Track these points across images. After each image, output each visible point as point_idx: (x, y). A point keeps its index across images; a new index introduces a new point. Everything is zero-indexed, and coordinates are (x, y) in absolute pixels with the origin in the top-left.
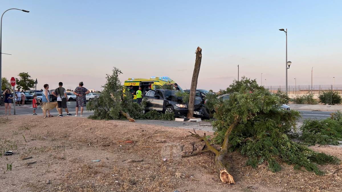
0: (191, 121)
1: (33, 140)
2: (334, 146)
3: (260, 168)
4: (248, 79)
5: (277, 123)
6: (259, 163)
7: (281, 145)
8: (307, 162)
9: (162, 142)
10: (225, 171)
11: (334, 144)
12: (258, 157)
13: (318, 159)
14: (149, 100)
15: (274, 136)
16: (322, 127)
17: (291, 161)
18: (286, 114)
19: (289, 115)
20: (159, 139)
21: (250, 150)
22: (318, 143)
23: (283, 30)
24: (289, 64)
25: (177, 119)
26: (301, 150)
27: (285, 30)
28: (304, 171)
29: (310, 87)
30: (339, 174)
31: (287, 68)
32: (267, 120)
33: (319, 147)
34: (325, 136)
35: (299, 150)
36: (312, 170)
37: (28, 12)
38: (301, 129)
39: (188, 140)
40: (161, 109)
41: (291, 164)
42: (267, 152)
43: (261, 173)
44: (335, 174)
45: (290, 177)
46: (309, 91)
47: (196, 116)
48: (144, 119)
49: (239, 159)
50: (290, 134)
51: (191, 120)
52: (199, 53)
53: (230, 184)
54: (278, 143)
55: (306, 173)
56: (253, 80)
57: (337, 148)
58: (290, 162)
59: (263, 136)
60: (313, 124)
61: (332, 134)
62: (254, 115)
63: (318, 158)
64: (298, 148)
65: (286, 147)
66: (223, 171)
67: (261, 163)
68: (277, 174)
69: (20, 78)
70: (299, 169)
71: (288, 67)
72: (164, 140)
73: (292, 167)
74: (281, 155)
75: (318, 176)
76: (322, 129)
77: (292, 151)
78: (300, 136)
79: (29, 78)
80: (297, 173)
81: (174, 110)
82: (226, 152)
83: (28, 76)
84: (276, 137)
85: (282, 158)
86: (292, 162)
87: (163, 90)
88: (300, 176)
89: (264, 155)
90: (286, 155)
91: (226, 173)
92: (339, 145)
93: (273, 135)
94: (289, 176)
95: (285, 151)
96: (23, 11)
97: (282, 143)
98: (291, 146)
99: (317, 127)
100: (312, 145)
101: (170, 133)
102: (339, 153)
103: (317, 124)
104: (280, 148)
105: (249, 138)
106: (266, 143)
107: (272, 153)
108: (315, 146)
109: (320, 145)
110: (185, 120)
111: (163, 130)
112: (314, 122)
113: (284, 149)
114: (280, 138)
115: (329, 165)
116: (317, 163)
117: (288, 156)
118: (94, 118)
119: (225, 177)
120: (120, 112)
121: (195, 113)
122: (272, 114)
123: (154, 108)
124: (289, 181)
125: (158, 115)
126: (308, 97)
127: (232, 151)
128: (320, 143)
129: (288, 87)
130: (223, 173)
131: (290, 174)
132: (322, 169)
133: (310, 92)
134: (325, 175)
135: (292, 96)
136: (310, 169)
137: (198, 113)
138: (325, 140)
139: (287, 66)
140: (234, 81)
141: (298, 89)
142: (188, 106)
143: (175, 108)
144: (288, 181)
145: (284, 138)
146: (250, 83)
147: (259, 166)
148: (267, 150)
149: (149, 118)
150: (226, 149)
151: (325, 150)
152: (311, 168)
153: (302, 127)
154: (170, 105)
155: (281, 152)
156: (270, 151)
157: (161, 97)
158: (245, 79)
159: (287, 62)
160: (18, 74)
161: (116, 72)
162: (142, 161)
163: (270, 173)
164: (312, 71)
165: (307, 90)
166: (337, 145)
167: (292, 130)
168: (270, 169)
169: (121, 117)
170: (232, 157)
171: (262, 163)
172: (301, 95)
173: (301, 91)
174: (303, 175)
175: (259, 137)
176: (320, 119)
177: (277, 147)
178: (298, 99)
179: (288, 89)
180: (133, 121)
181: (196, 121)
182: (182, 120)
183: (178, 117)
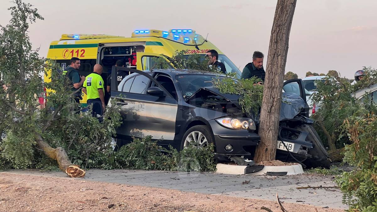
0: (270, 174)
14: (129, 105)
25: (222, 168)
40: (170, 136)
47: (285, 157)
48: (115, 167)
51: (268, 169)
81: (212, 138)
87: (175, 71)
110: (248, 171)
111: (177, 203)
120: (37, 146)
121: (282, 148)
123: (146, 133)
125: (158, 154)
137: (291, 147)
142: (257, 125)
149: (132, 166)
154: (199, 122)
157: (169, 96)
161: (23, 13)
180: (78, 174)
181: (285, 173)
182: (239, 170)
183: (226, 161)
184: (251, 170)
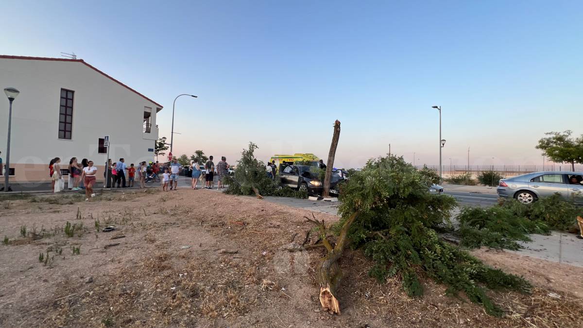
0: (325, 201)
1: (155, 213)
2: (512, 252)
3: (389, 284)
4: (394, 156)
5: (422, 213)
6: (388, 276)
7: (426, 248)
8: (470, 285)
9: (275, 227)
10: (328, 290)
11: (511, 248)
12: (388, 264)
13: (489, 281)
14: (284, 176)
15: (415, 232)
16: (489, 218)
17: (441, 278)
18: (435, 200)
19: (440, 202)
20: (274, 222)
21: (376, 252)
22: (486, 245)
23: (437, 107)
24: (443, 142)
25: (311, 198)
26: (458, 257)
27: (439, 108)
28: (464, 301)
29: (467, 167)
30: (535, 319)
31: (441, 147)
32: (406, 208)
33: (487, 251)
34: (496, 233)
35: (455, 258)
36: (480, 300)
37: (196, 97)
38: (457, 218)
39: (305, 227)
40: (296, 186)
41: (440, 283)
42: (402, 258)
43: (390, 294)
44: (527, 318)
45: (438, 310)
46: (466, 171)
47: (332, 195)
48: (277, 196)
49: (362, 262)
50: (442, 226)
51: (325, 199)
52: (337, 126)
53: (332, 313)
54: (421, 244)
55: (469, 305)
56: (400, 157)
57: (519, 256)
58: (440, 280)
59: (398, 232)
60: (475, 213)
61: (505, 230)
62: (382, 201)
63: (490, 278)
64: (454, 254)
65: (433, 253)
66: (324, 290)
67: (391, 276)
68: (415, 300)
69: (196, 156)
70: (456, 295)
71: (442, 145)
72: (279, 223)
73: (442, 288)
74: (425, 265)
75: (492, 317)
76: (488, 221)
77: (443, 259)
78: (456, 229)
79: (203, 155)
80: (452, 303)
81: (308, 188)
82: (340, 254)
83: (202, 153)
84: (419, 234)
85: (425, 269)
86: (442, 280)
87: (300, 166)
88: (456, 312)
89: (397, 262)
90: (433, 265)
91: (329, 293)
92: (519, 249)
93: (414, 230)
94: (436, 308)
95: (431, 260)
96: (192, 96)
97: (428, 244)
98: (442, 251)
99: (481, 217)
100: (476, 247)
101: (290, 215)
102: (524, 269)
103: (481, 213)
104: (424, 253)
105: (378, 232)
106: (402, 243)
107: (411, 261)
108: (481, 249)
109: (488, 249)
110: (318, 199)
111: (285, 210)
112: (476, 210)
113: (430, 256)
114: (425, 237)
115: (510, 294)
116: (488, 286)
117: (436, 269)
118: (227, 192)
119: (327, 299)
120: (252, 188)
121: (331, 192)
122: (413, 199)
123: (290, 185)
124: (436, 319)
125: (291, 192)
126: (465, 177)
127: (355, 248)
128: (489, 244)
129: (442, 167)
130: (324, 293)
131: (439, 304)
132: (499, 301)
133: (467, 173)
134: (505, 318)
135: (447, 176)
136: (476, 299)
137: (335, 192)
138: (497, 241)
139: (440, 144)
140: (379, 158)
141: (453, 170)
142: (323, 184)
143: (309, 185)
144: (434, 320)
145: (430, 237)
146: (397, 161)
147: (389, 280)
148: (403, 255)
149: (282, 196)
150: (340, 249)
151: (499, 260)
152: (477, 297)
153: (458, 216)
154: (304, 182)
155: (425, 261)
156: (408, 257)
157: (296, 174)
158: (391, 156)
159: (441, 141)
160: (195, 151)
161: (252, 147)
162: (236, 253)
163: (405, 298)
164: (469, 151)
165: (463, 171)
166: (517, 250)
167: (444, 221)
168: (405, 288)
169: (251, 193)
170: (352, 259)
171: (394, 276)
172: (457, 175)
173: (457, 171)
174: (461, 309)
175: (393, 232)
176: (485, 207)
177: (418, 251)
178: (453, 179)
179: (442, 169)
180: (260, 198)
181: (330, 201)
182: (315, 199)
183: (312, 196)
184: (319, 199)
